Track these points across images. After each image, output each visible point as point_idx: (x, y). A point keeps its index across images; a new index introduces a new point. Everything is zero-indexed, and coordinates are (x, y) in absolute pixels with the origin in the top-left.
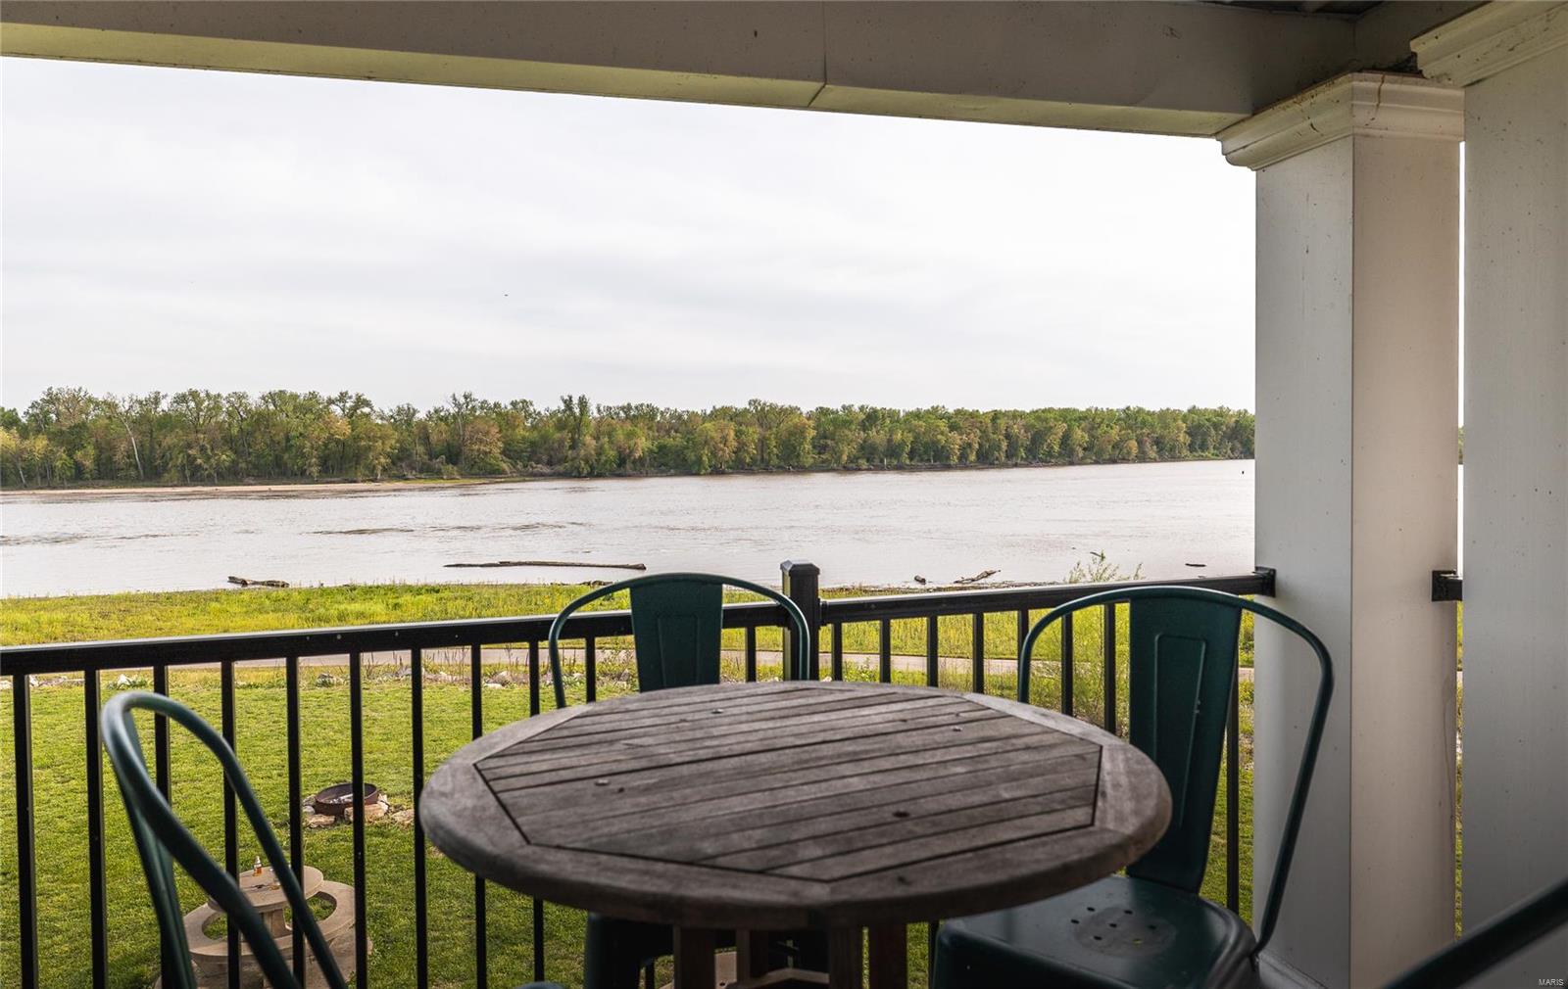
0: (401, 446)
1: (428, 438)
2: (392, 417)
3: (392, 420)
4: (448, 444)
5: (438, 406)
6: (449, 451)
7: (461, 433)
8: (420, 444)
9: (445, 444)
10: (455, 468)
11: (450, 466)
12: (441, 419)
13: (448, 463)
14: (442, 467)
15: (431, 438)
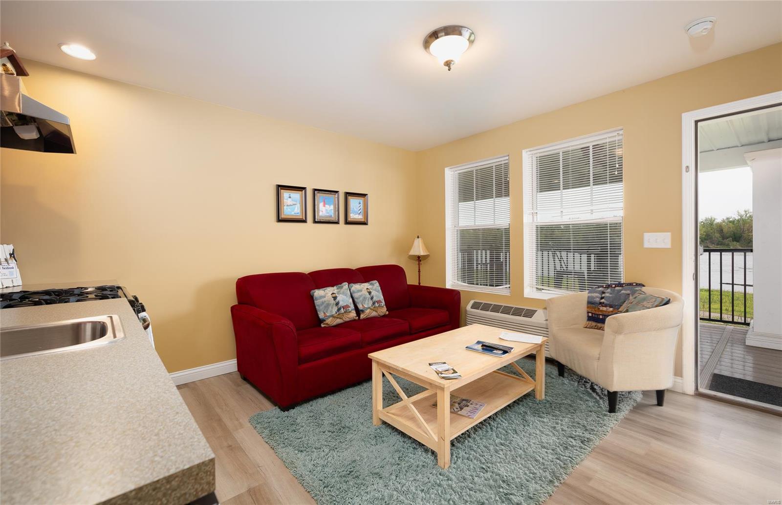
0: (707, 234)
1: (722, 230)
2: (702, 222)
3: (702, 223)
4: (734, 233)
5: (728, 216)
6: (735, 235)
7: (742, 228)
8: (717, 233)
9: (732, 233)
10: (738, 244)
11: (735, 243)
12: (730, 222)
13: (733, 241)
14: (730, 243)
15: (724, 230)
